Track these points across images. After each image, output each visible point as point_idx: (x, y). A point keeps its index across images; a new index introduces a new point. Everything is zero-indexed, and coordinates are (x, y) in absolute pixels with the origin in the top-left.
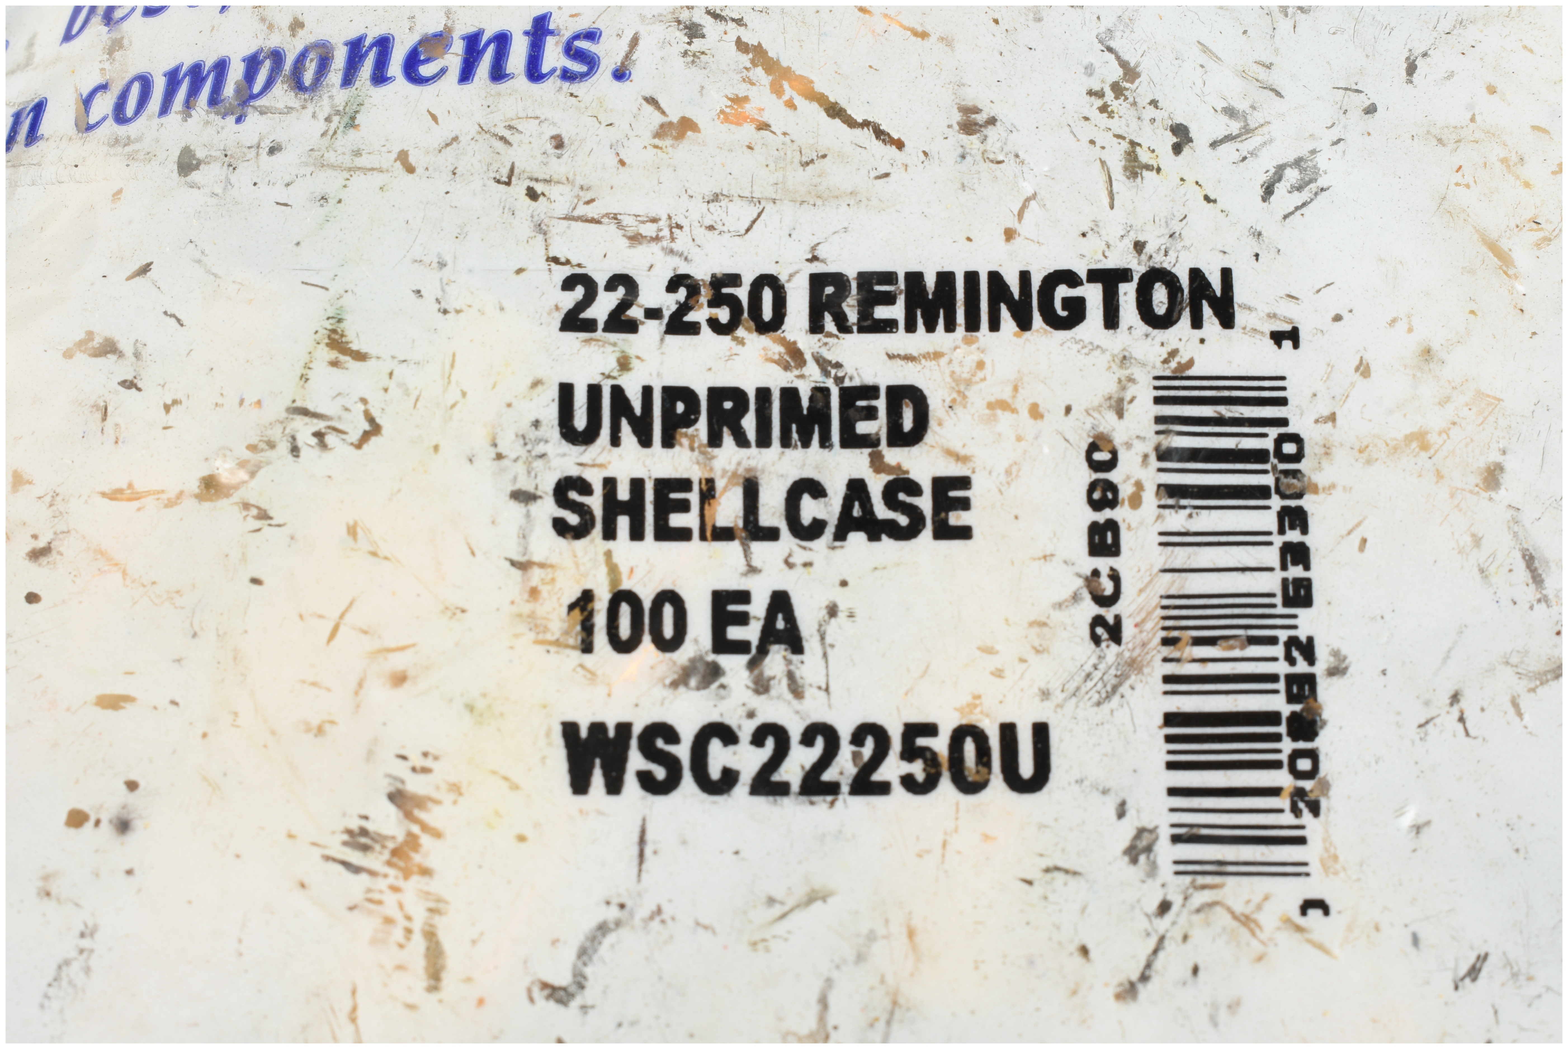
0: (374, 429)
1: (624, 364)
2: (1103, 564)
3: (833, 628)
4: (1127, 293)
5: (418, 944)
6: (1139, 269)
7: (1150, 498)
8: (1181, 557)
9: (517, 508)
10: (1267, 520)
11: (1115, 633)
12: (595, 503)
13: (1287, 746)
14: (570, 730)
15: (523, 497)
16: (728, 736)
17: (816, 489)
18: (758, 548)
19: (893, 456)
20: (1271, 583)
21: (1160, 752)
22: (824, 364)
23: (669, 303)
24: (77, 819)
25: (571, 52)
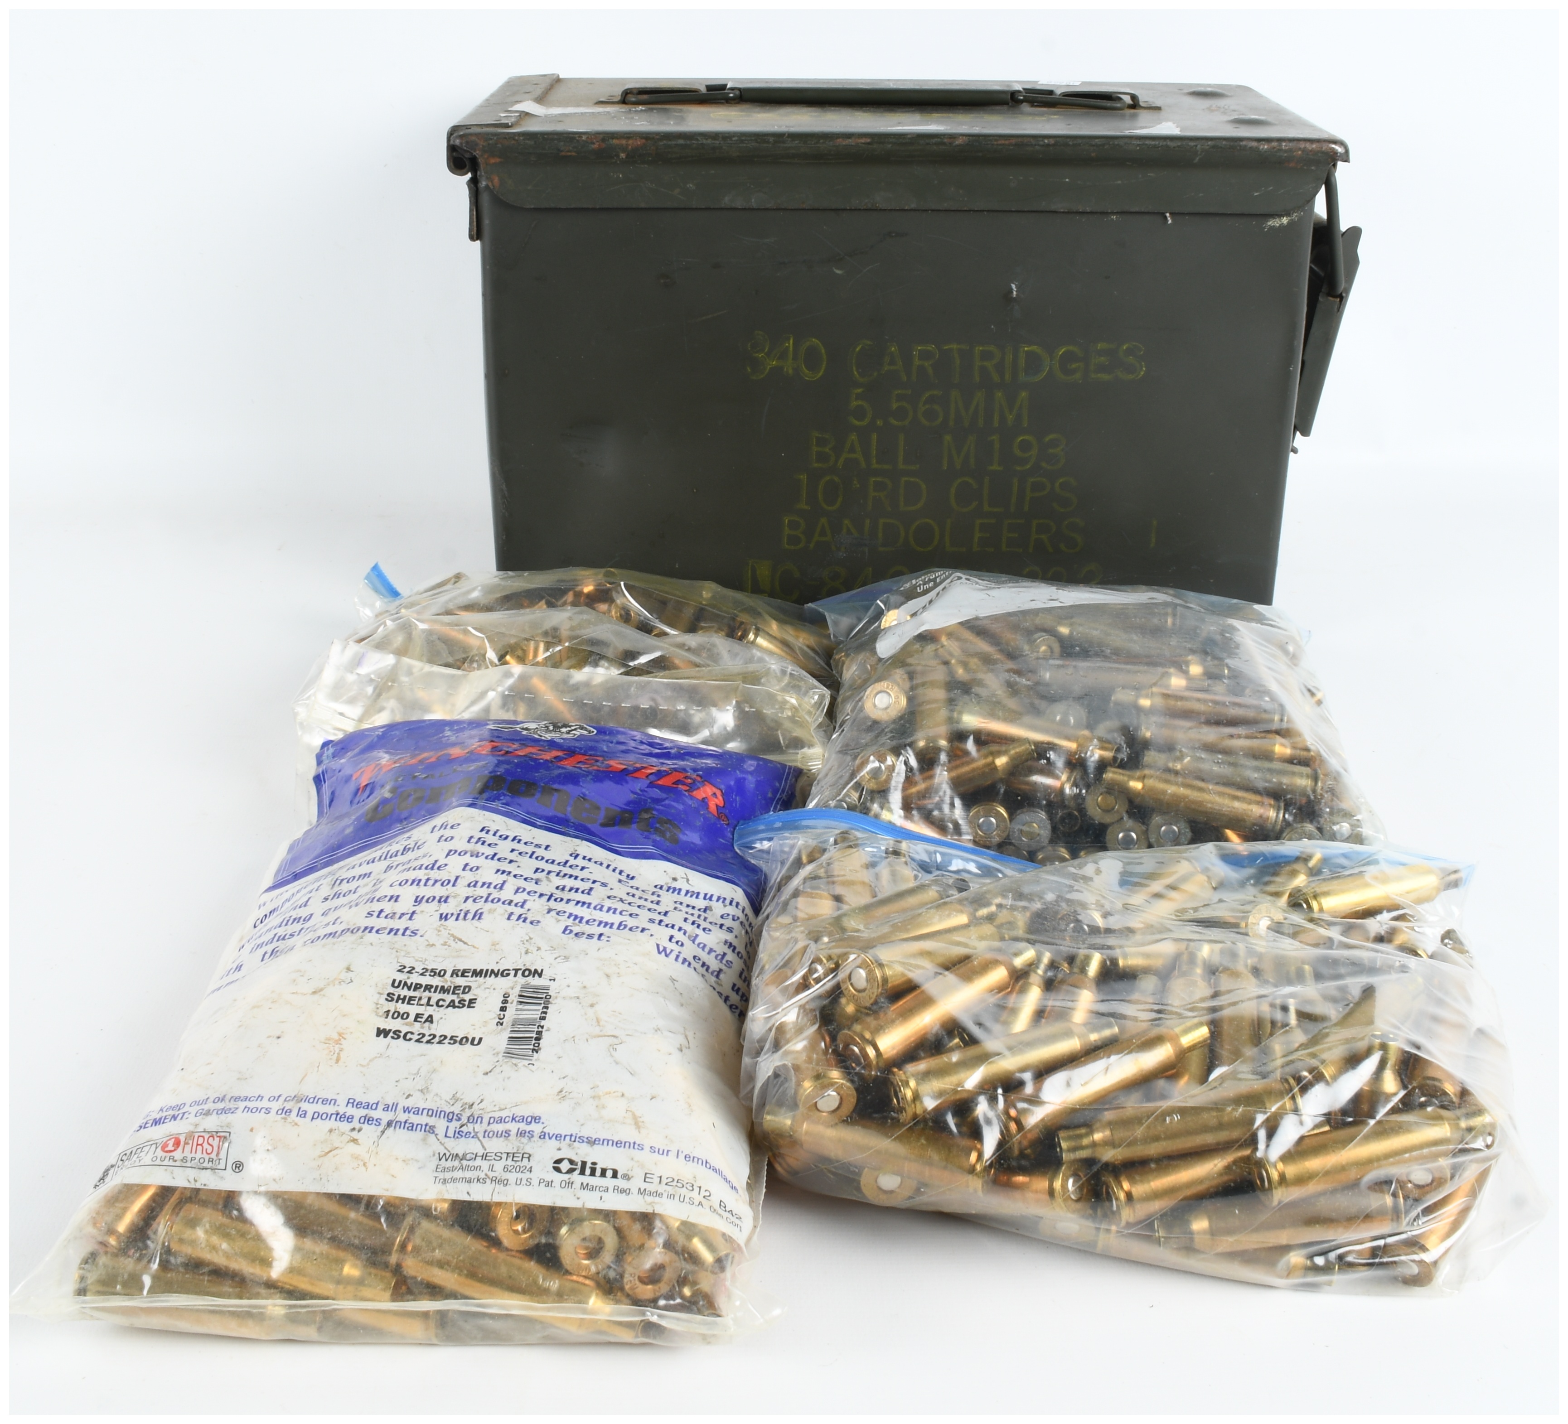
0: (352, 981)
1: (408, 978)
2: (502, 1013)
3: (441, 1021)
4: (520, 973)
5: (336, 1055)
6: (523, 968)
7: (515, 1002)
8: (519, 1012)
9: (378, 996)
10: (540, 1007)
11: (502, 1024)
12: (395, 997)
13: (534, 1042)
14: (378, 1029)
15: (379, 993)
16: (412, 1033)
17: (444, 1000)
18: (429, 1008)
19: (461, 996)
20: (538, 1017)
21: (506, 1042)
22: (451, 982)
23: (421, 972)
24: (269, 1037)
25: (412, 932)
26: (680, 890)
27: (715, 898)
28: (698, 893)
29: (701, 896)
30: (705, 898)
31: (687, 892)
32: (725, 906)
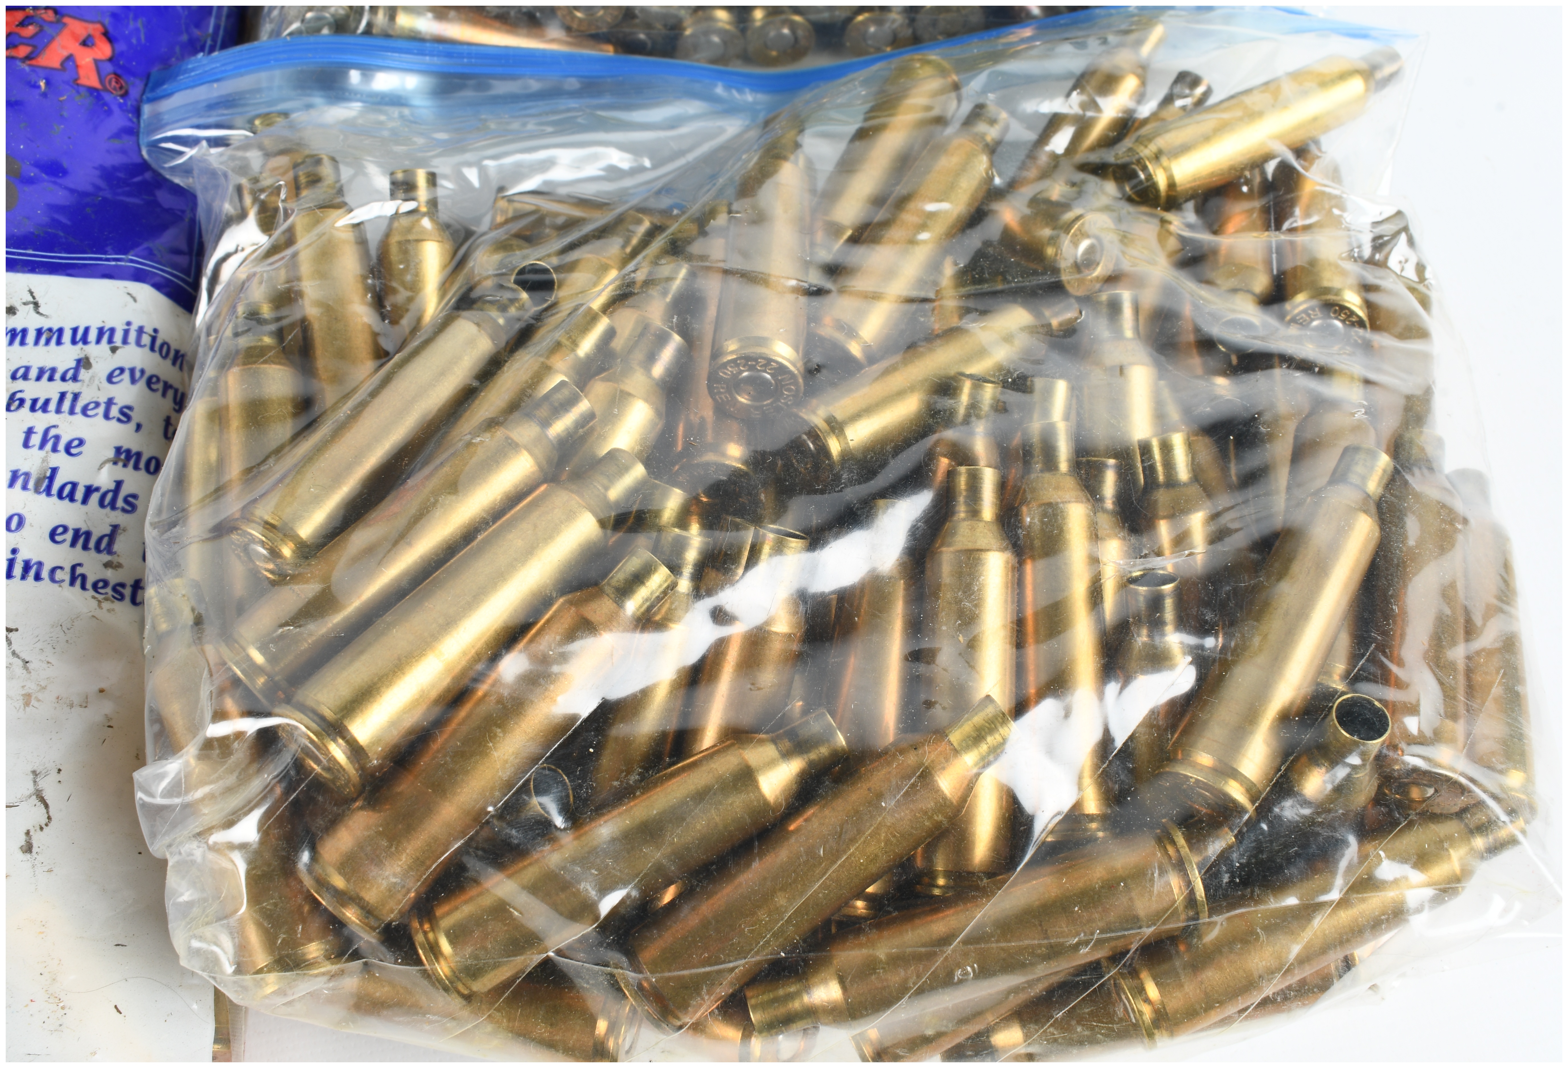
26: (24, 332)
27: (93, 336)
28: (60, 331)
29: (67, 336)
30: (74, 342)
31: (39, 332)
32: (114, 350)
